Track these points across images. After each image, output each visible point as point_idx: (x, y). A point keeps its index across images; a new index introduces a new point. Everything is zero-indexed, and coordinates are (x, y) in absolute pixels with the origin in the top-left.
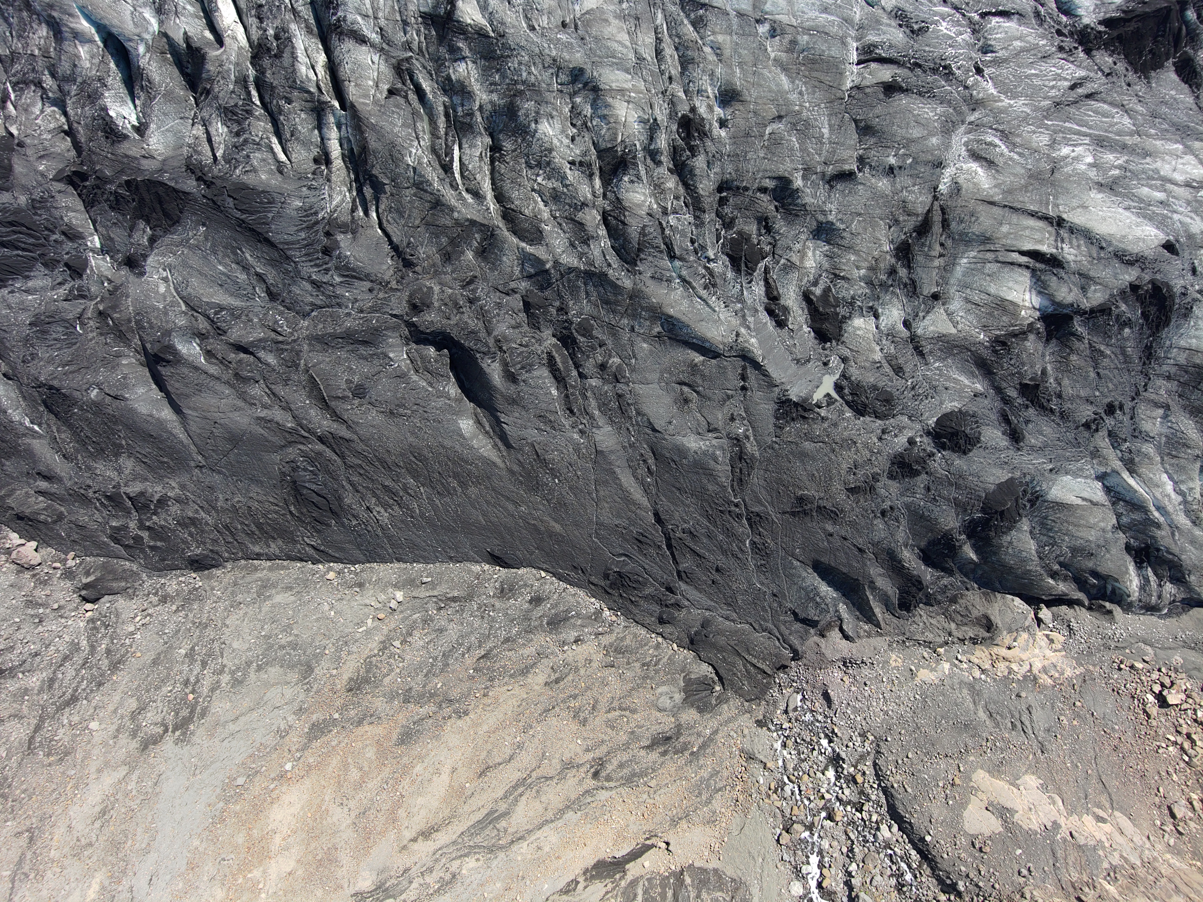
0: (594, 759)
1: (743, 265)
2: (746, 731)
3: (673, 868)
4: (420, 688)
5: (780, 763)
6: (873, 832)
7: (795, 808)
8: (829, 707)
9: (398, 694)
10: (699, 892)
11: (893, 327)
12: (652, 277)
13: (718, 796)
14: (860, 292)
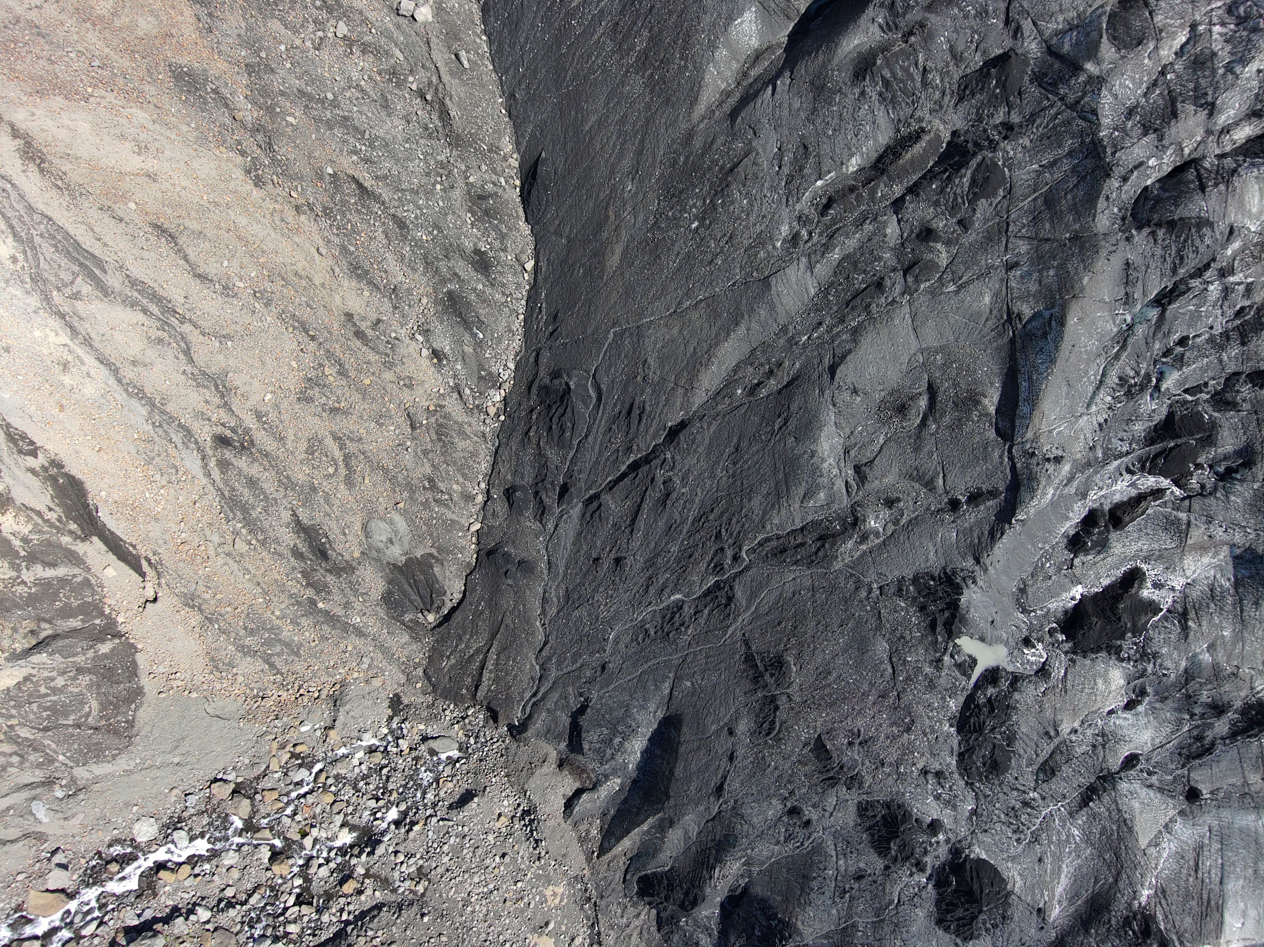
0: (247, 431)
1: (1158, 447)
2: (376, 683)
3: (120, 619)
4: (277, 86)
5: (343, 751)
6: (269, 932)
7: (275, 795)
8: (451, 807)
9: (257, 53)
10: (89, 671)
11: (1120, 740)
12: (1127, 264)
13: (260, 665)
14: (1168, 664)
